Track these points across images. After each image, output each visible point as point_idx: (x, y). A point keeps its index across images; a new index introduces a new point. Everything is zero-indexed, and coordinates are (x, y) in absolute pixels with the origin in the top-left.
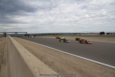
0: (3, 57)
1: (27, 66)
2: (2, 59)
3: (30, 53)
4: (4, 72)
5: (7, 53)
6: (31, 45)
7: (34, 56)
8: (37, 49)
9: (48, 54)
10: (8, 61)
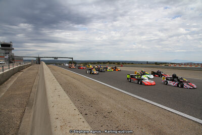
0: (30, 96)
1: (49, 114)
2: (29, 98)
3: (62, 92)
4: (27, 120)
5: (36, 89)
6: (77, 80)
8: (86, 86)
9: (104, 97)
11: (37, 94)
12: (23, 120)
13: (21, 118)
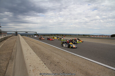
0: (12, 54)
2: (11, 55)
3: (32, 51)
5: (15, 50)
9: (55, 54)
10: (15, 58)
11: (16, 53)
12: (8, 68)
13: (7, 67)
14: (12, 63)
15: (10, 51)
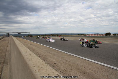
0: (5, 57)
1: (27, 65)
2: (5, 59)
3: (31, 52)
4: (6, 71)
5: (9, 53)
6: (34, 46)
7: (35, 55)
8: (40, 49)
9: (51, 55)
10: (10, 61)
13: (2, 71)
14: (7, 67)
15: (4, 54)
